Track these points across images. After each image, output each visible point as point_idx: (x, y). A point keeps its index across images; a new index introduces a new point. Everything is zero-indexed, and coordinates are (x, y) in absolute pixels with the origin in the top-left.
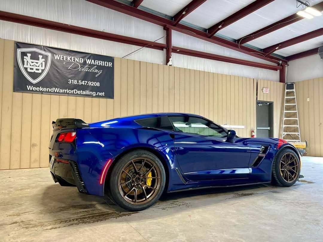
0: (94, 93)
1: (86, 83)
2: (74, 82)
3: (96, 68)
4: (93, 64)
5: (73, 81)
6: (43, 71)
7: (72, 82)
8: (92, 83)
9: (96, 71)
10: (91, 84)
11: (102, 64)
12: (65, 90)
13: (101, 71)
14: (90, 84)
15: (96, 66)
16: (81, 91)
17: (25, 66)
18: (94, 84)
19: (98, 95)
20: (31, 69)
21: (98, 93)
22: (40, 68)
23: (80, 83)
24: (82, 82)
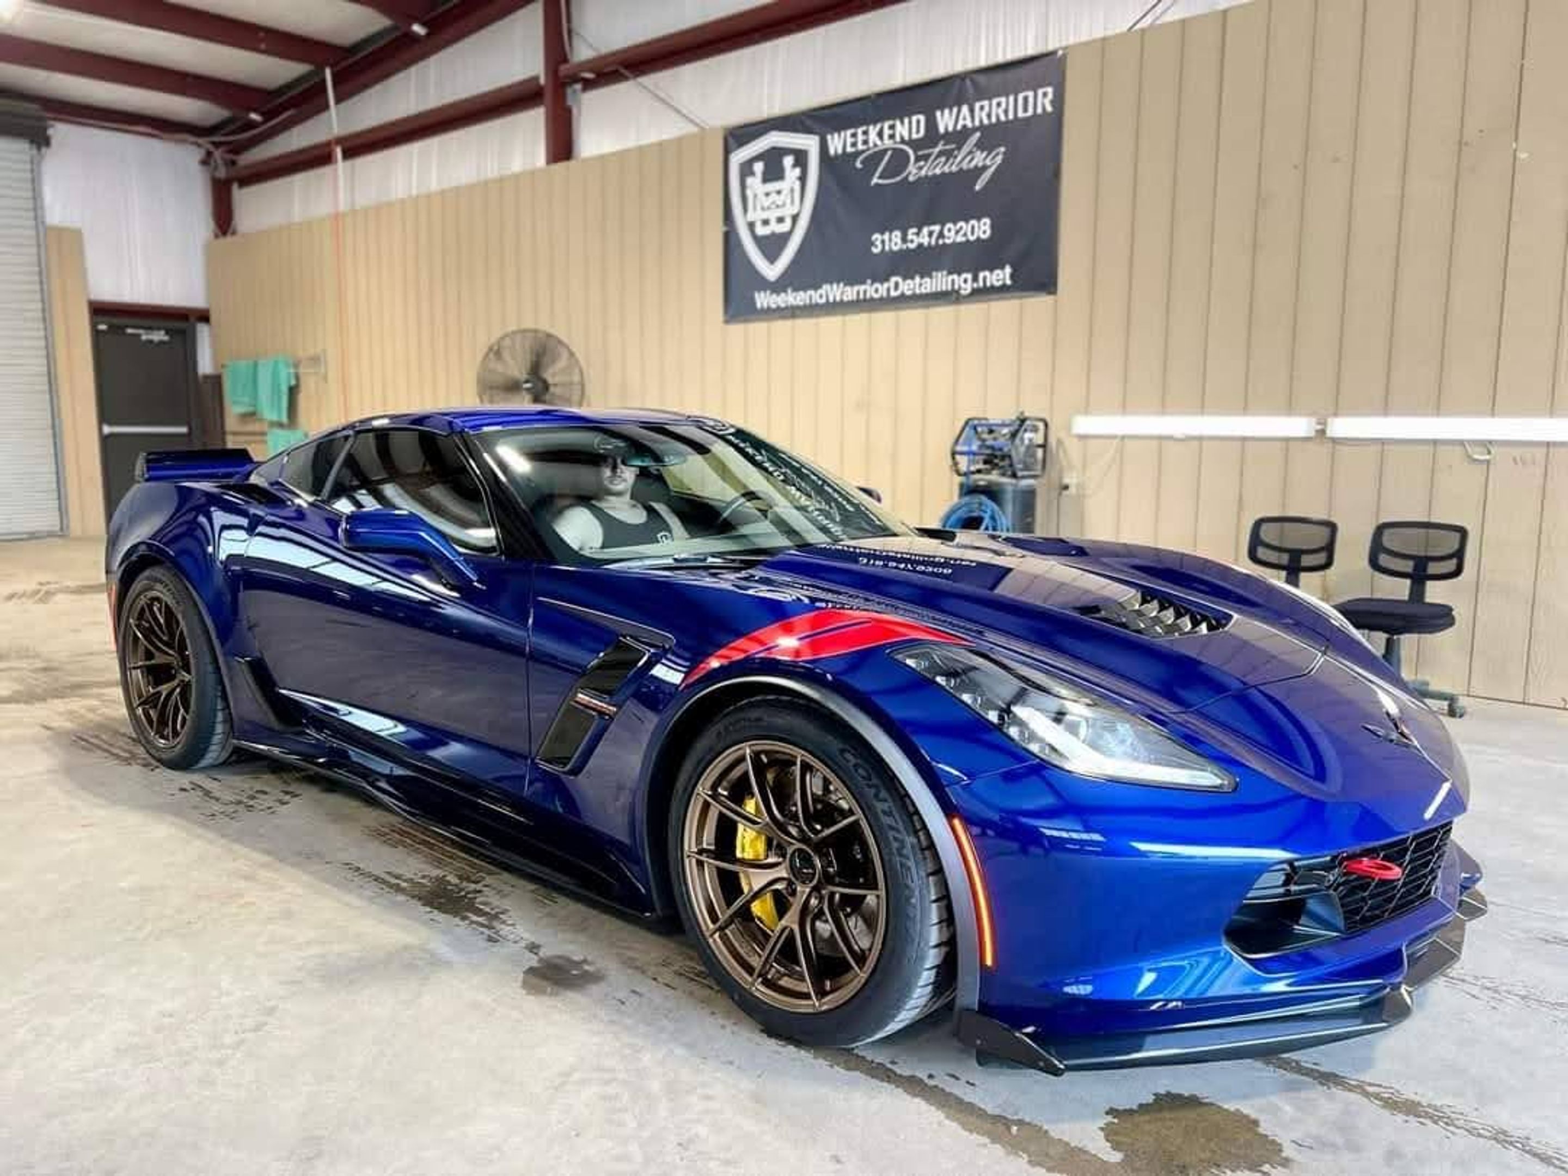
0: (965, 281)
1: (935, 235)
2: (890, 240)
3: (980, 146)
4: (964, 126)
5: (886, 236)
6: (795, 218)
7: (883, 242)
8: (961, 228)
9: (979, 158)
10: (957, 232)
11: (1006, 112)
12: (862, 288)
13: (997, 154)
14: (953, 232)
15: (978, 134)
16: (917, 279)
17: (751, 216)
18: (965, 235)
19: (981, 284)
20: (766, 222)
21: (981, 275)
22: (789, 211)
23: (912, 241)
24: (918, 234)
